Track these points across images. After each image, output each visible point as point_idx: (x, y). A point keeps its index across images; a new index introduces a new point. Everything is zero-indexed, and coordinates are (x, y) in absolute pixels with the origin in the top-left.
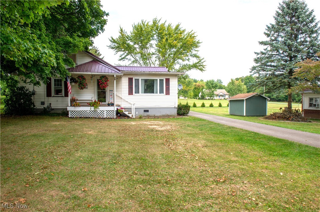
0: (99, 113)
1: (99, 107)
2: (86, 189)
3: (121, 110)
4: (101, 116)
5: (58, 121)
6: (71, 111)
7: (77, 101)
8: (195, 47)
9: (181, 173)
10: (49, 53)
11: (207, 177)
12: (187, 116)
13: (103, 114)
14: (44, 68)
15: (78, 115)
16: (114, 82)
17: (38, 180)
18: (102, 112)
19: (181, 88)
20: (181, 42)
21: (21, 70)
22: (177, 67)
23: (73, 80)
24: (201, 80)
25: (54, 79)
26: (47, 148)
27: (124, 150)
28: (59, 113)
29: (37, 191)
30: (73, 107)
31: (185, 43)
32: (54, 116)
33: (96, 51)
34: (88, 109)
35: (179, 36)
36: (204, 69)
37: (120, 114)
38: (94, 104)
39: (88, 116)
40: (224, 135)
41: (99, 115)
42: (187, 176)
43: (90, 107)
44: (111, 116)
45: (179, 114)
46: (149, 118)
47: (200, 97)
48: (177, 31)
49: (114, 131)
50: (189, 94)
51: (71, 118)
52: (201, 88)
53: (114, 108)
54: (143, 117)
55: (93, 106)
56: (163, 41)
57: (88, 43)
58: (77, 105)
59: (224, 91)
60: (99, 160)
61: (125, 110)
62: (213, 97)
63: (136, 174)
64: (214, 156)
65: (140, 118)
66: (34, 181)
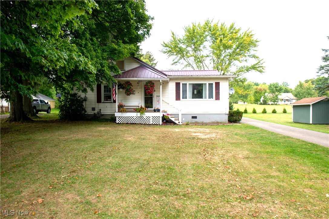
0: (145, 119)
1: (145, 113)
2: (101, 195)
3: (167, 116)
4: (147, 122)
5: (104, 127)
6: (119, 117)
7: (124, 106)
8: (254, 47)
9: (205, 186)
10: (85, 61)
11: (233, 192)
12: (239, 123)
13: (149, 120)
14: (89, 75)
15: (125, 121)
16: (160, 87)
17: (62, 183)
18: (148, 118)
19: (233, 93)
20: (238, 41)
21: (63, 78)
22: (233, 69)
23: (121, 86)
24: (264, 83)
25: (103, 85)
26: (84, 152)
27: (156, 158)
28: (107, 119)
29: (56, 193)
30: (121, 113)
31: (241, 43)
32: (102, 121)
33: (150, 56)
34: (134, 115)
35: (234, 36)
36: (263, 70)
37: (166, 121)
38: (140, 110)
39: (135, 122)
40: (275, 146)
41: (145, 121)
42: (210, 189)
43: (136, 113)
44: (157, 122)
45: (230, 121)
46: (196, 125)
47: (262, 101)
48: (232, 30)
49: (154, 138)
50: (249, 99)
51: (118, 123)
52: (263, 92)
53: (160, 115)
54: (191, 123)
55: (139, 112)
56: (217, 42)
57: (133, 49)
58: (124, 111)
59: (290, 96)
60: (126, 166)
61: (172, 116)
62: (277, 102)
63: (157, 184)
64: (252, 169)
65: (187, 125)
66: (58, 184)
